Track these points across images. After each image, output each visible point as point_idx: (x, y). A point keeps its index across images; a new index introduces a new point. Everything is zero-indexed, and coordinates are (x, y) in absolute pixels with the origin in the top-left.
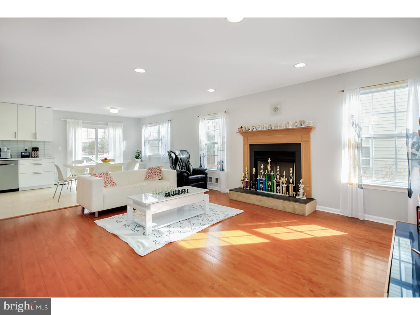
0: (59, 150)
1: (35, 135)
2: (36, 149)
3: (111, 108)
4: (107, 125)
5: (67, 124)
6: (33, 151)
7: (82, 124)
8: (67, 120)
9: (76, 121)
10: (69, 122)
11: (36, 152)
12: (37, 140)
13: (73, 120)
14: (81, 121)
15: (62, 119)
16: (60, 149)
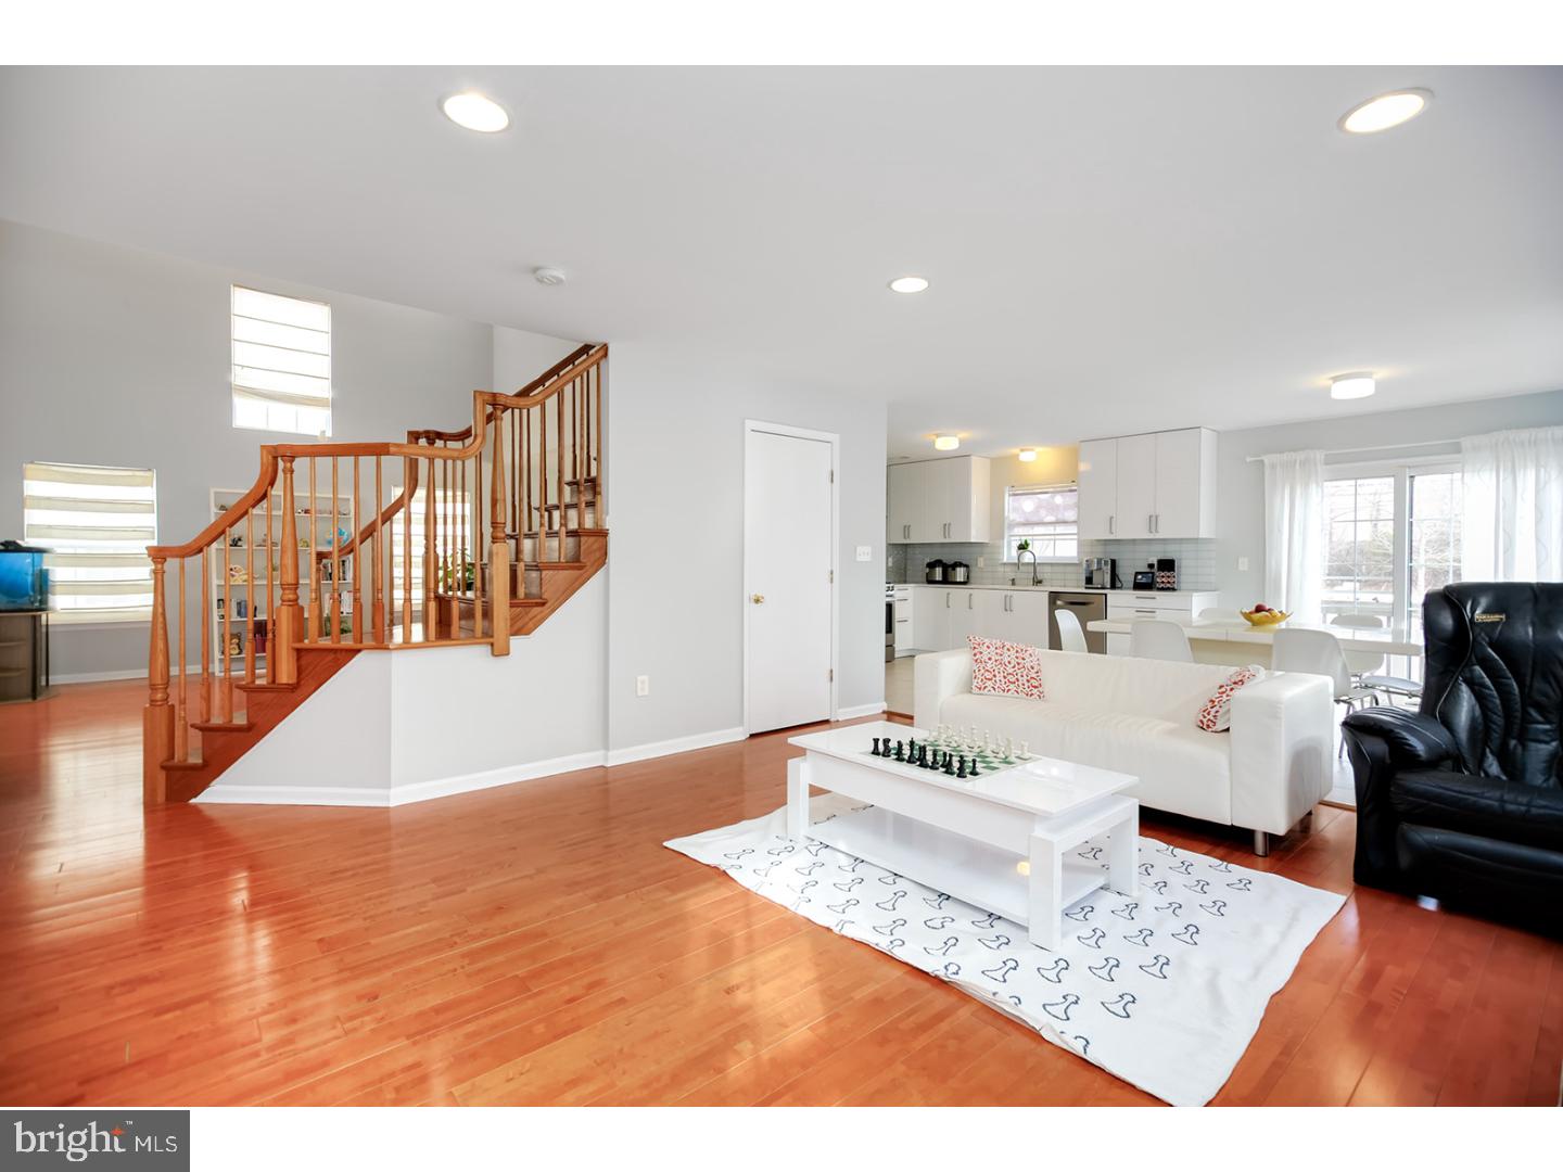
0: (1241, 568)
1: (1153, 521)
2: (1167, 565)
3: (1335, 379)
4: (1457, 449)
5: (1267, 472)
6: (1160, 569)
7: (1326, 464)
8: (1267, 459)
9: (1300, 456)
10: (1273, 467)
11: (1169, 574)
12: (1158, 536)
13: (1285, 457)
14: (1320, 455)
15: (1248, 459)
16: (1244, 564)
